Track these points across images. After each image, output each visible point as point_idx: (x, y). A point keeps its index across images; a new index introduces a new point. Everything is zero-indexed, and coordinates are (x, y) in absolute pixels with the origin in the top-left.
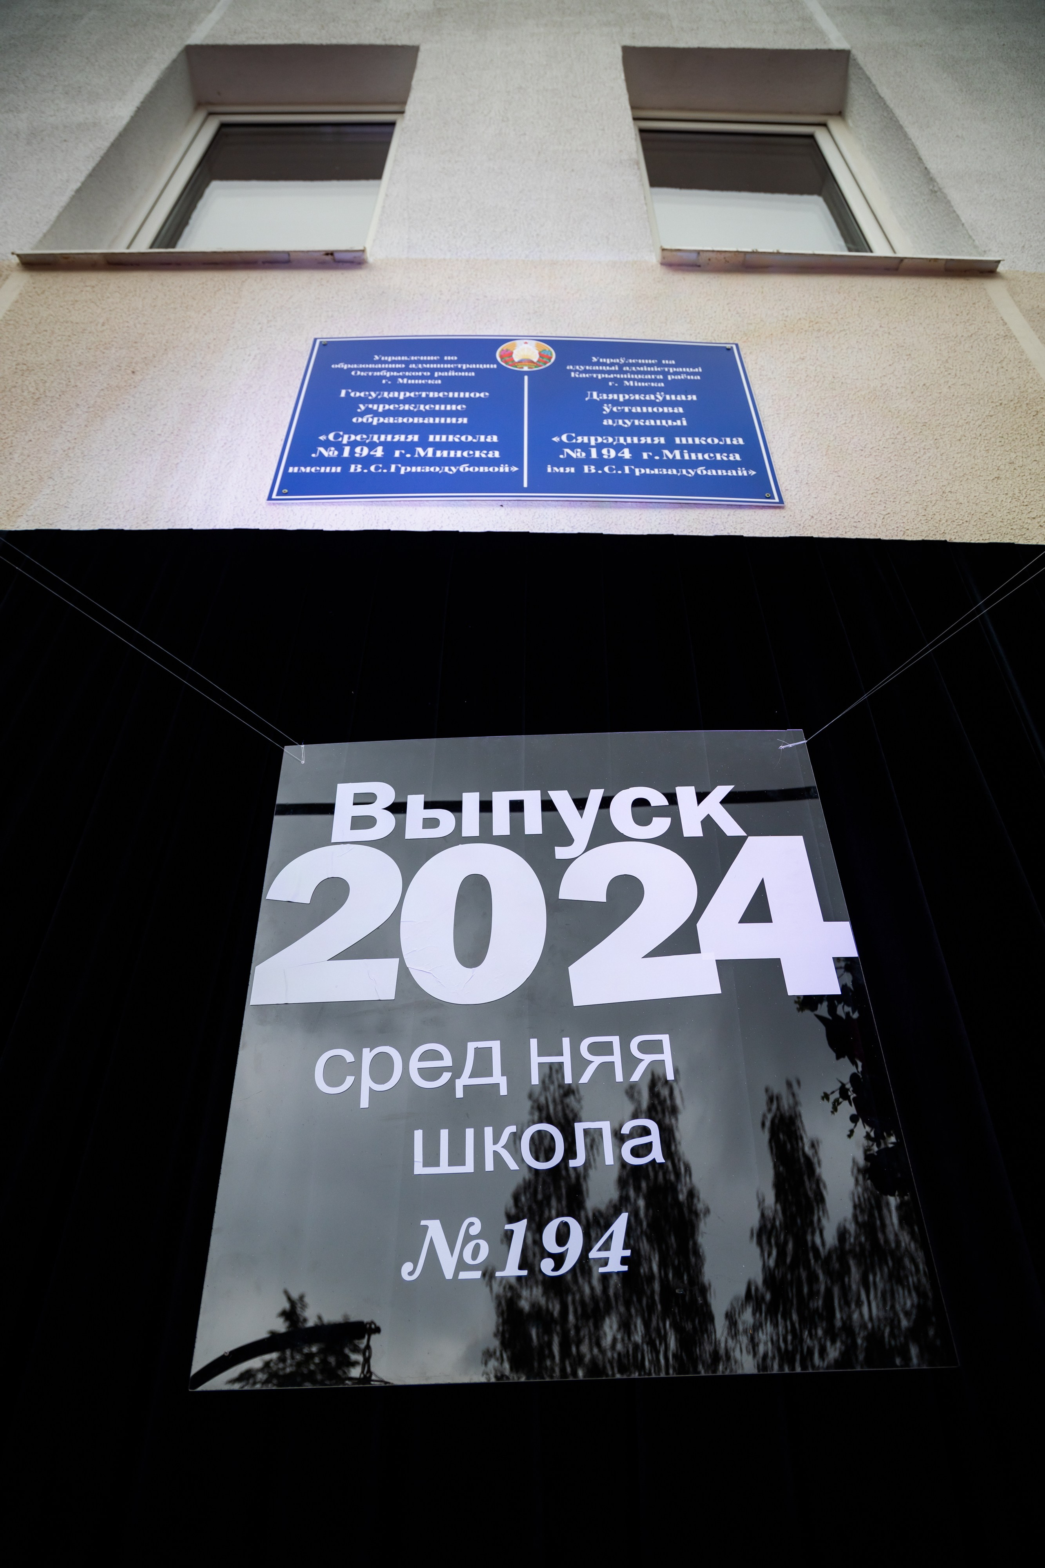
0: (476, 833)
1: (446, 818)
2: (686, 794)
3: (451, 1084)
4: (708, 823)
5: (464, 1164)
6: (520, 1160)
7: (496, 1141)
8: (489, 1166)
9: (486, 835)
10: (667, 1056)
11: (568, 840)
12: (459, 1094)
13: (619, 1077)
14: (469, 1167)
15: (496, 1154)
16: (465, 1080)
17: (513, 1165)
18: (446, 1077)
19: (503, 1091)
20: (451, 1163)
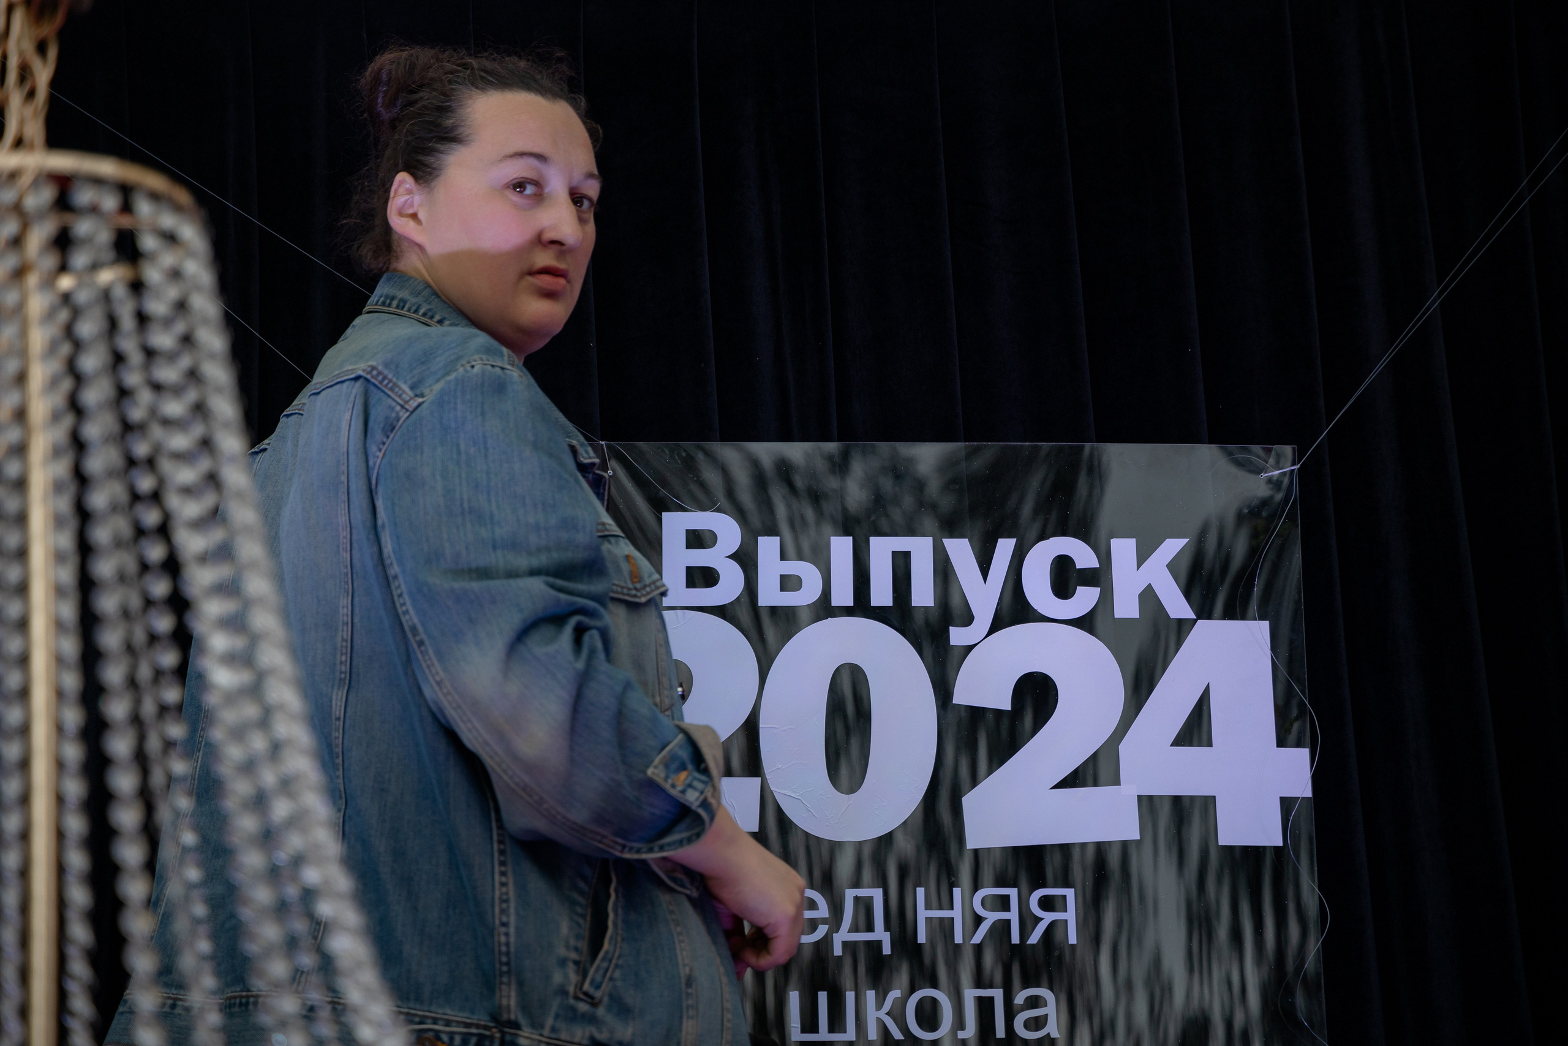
0: (849, 602)
1: (809, 573)
2: (1123, 549)
3: (827, 940)
4: (1148, 597)
5: (845, 1032)
6: (905, 1030)
7: (879, 1005)
8: (873, 1034)
9: (862, 606)
10: (1070, 916)
11: (968, 619)
12: (838, 951)
13: (1015, 939)
14: (850, 1035)
15: (880, 1022)
16: (843, 935)
17: (898, 1035)
18: (822, 930)
19: (887, 950)
20: (831, 1030)
